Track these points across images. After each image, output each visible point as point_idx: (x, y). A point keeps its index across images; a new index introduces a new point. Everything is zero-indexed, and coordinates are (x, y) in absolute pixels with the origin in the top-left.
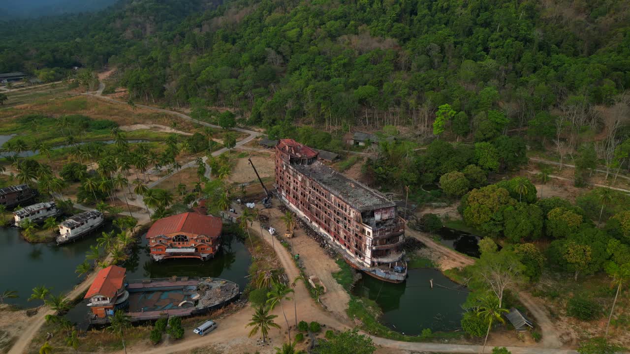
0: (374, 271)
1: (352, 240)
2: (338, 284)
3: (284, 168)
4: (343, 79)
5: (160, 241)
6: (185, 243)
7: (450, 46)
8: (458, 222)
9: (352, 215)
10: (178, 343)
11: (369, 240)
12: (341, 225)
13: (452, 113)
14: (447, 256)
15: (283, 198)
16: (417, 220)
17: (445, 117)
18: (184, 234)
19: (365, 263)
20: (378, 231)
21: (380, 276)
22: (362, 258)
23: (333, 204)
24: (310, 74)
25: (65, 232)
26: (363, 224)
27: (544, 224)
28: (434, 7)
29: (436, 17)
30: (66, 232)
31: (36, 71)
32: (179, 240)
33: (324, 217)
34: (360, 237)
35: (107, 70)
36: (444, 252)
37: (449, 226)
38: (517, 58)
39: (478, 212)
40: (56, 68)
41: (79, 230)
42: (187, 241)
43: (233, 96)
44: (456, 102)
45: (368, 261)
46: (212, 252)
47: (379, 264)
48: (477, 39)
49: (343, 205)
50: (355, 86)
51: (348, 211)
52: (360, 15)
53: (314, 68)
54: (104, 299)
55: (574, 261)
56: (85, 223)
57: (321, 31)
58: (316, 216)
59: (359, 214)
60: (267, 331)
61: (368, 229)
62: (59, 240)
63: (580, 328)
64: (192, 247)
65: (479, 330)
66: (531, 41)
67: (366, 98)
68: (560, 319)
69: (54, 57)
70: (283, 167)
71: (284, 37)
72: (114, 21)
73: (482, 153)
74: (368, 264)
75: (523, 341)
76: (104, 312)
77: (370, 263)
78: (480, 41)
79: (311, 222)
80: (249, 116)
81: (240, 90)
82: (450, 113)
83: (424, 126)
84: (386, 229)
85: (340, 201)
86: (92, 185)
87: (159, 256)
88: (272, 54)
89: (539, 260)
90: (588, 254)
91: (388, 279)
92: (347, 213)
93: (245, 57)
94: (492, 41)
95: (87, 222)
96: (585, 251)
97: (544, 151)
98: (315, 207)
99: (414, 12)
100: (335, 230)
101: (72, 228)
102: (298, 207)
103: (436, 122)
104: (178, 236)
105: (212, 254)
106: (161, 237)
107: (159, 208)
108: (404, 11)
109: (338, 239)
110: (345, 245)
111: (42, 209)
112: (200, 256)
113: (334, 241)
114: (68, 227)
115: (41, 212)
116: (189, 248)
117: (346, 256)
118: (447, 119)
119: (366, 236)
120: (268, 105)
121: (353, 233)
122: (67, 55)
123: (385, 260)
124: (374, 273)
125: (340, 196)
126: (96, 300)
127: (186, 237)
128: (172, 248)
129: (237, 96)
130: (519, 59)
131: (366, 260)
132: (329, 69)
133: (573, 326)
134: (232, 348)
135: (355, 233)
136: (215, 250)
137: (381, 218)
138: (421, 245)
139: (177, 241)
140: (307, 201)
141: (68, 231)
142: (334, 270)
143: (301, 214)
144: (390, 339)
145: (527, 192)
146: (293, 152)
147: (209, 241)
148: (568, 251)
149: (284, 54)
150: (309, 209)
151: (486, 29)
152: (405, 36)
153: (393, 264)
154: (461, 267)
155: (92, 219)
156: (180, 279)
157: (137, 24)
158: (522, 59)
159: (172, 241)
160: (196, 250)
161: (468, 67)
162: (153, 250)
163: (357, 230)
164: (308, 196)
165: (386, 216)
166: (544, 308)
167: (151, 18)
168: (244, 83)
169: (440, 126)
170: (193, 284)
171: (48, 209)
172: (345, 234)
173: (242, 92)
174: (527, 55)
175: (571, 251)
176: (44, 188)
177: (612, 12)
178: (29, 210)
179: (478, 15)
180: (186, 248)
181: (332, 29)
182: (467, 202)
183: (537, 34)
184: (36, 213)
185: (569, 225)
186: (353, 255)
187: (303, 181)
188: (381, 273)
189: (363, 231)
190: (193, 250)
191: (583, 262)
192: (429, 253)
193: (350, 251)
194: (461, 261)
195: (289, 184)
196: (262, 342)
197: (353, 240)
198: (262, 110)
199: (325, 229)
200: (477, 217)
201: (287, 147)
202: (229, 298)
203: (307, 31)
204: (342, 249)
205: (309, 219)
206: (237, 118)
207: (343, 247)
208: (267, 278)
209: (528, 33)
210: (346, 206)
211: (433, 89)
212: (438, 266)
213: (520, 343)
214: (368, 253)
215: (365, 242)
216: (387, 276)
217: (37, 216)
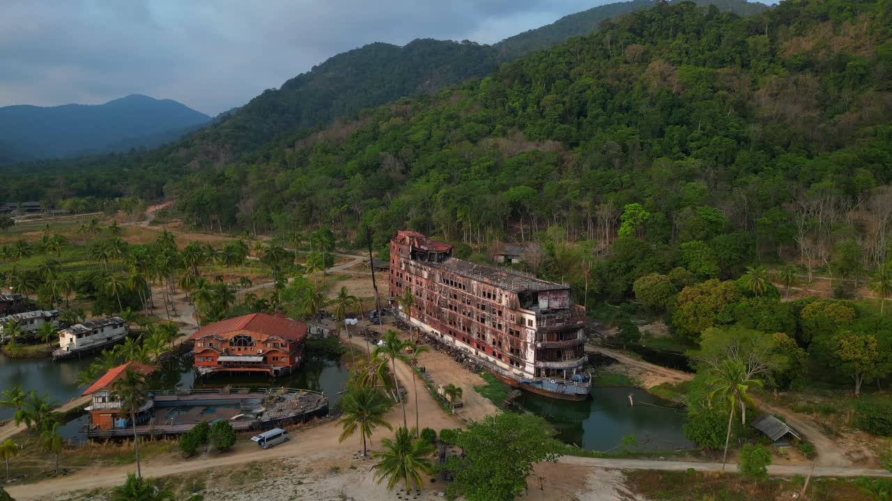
0: (540, 382)
1: (504, 341)
2: (483, 398)
3: (403, 268)
4: (487, 182)
5: (211, 344)
6: (249, 348)
7: (634, 145)
8: (664, 339)
9: (504, 302)
10: (224, 456)
11: (531, 333)
12: (487, 324)
13: (644, 215)
14: (653, 372)
15: (401, 314)
16: (602, 338)
17: (634, 221)
18: (248, 333)
19: (525, 374)
20: (544, 318)
21: (549, 389)
22: (521, 367)
23: (475, 296)
24: (442, 177)
25: (67, 341)
26: (521, 310)
27: (798, 324)
28: (610, 106)
29: (613, 118)
30: (69, 342)
31: (61, 201)
32: (240, 344)
33: (461, 321)
34: (518, 333)
35: (160, 203)
36: (648, 369)
37: (652, 345)
38: (729, 161)
39: (695, 314)
40: (88, 198)
41: (88, 340)
42: (252, 345)
43: (333, 210)
44: (649, 201)
45: (530, 369)
46: (288, 365)
47: (548, 370)
48: (672, 139)
49: (490, 291)
50: (505, 188)
51: (498, 297)
52: (509, 119)
53: (446, 171)
54: (112, 399)
55: (852, 357)
56: (99, 330)
57: (458, 133)
58: (449, 326)
59: (515, 296)
60: (371, 429)
61: (530, 316)
62: (57, 353)
63: (877, 445)
64: (258, 354)
65: (713, 435)
66: (747, 140)
67: (520, 201)
68: (842, 437)
69: (89, 185)
70: (401, 267)
71: (407, 142)
72: (177, 151)
73: (693, 254)
74: (530, 374)
75: (788, 459)
76: (110, 420)
77: (533, 373)
78: (675, 142)
79: (442, 336)
80: (354, 237)
81: (343, 203)
82: (641, 214)
83: (605, 243)
84: (557, 318)
85: (486, 285)
86: (117, 286)
87: (207, 369)
88: (390, 160)
89: (797, 353)
90: (872, 346)
91: (563, 394)
92: (496, 302)
93: (352, 164)
94: (692, 141)
95: (102, 331)
96: (866, 343)
97: (781, 263)
98: (448, 310)
99: (582, 113)
100: (479, 336)
101: (79, 336)
102: (422, 320)
103: (622, 229)
104: (239, 337)
105: (288, 367)
106: (212, 337)
107: (214, 309)
108: (568, 112)
109: (483, 349)
110: (494, 354)
111: (38, 318)
112: (271, 369)
113: (477, 354)
114: (72, 334)
115: (36, 322)
116: (255, 356)
117: (495, 368)
118: (638, 223)
119: (526, 328)
120: (382, 217)
121: (506, 330)
122: (108, 184)
123: (557, 365)
124: (540, 386)
125: (486, 280)
126: (100, 400)
127: (250, 339)
128: (228, 355)
129: (338, 210)
130: (733, 161)
131: (527, 369)
132: (466, 172)
133: (864, 443)
134: (313, 462)
135: (508, 329)
136: (294, 363)
137: (549, 307)
138: (610, 361)
139: (235, 345)
140: (437, 305)
141: (71, 340)
142: (477, 384)
143: (428, 328)
144: (571, 455)
145: (765, 289)
146: (416, 245)
147: (286, 346)
148: (841, 345)
149: (406, 160)
150: (438, 318)
151: (682, 126)
152: (572, 141)
153: (570, 370)
154: (676, 382)
155: (111, 327)
156: (236, 392)
157: (207, 153)
158: (737, 160)
159: (229, 344)
160: (265, 359)
161: (663, 166)
162: (197, 359)
163: (512, 322)
164: (438, 297)
165: (556, 304)
166: (815, 424)
167: (227, 146)
168: (349, 193)
169: (628, 233)
170: (257, 398)
171: (47, 319)
172: (493, 337)
173: (346, 206)
174: (743, 155)
175: (845, 343)
176: (46, 299)
177: (853, 109)
178: (18, 317)
179: (670, 114)
180: (250, 356)
181: (471, 132)
182: (675, 303)
183: (754, 130)
184: (29, 323)
185: (835, 321)
186: (506, 366)
187: (431, 276)
188: (551, 385)
189: (521, 322)
190: (261, 359)
191: (867, 358)
192: (624, 370)
193: (502, 362)
194: (675, 376)
195: (410, 289)
196: (362, 455)
197: (507, 341)
198: (373, 225)
199: (464, 340)
200: (692, 322)
201: (408, 238)
202: (312, 410)
203: (437, 133)
204: (490, 362)
205: (439, 333)
206: (337, 242)
207: (491, 359)
208: (372, 374)
209: (741, 131)
210: (494, 291)
211: (616, 191)
212: (639, 383)
213: (783, 461)
214: (530, 355)
215: (525, 339)
216: (561, 389)
217: (30, 327)
